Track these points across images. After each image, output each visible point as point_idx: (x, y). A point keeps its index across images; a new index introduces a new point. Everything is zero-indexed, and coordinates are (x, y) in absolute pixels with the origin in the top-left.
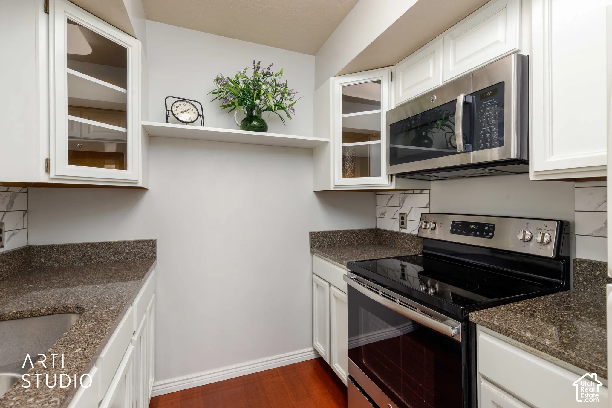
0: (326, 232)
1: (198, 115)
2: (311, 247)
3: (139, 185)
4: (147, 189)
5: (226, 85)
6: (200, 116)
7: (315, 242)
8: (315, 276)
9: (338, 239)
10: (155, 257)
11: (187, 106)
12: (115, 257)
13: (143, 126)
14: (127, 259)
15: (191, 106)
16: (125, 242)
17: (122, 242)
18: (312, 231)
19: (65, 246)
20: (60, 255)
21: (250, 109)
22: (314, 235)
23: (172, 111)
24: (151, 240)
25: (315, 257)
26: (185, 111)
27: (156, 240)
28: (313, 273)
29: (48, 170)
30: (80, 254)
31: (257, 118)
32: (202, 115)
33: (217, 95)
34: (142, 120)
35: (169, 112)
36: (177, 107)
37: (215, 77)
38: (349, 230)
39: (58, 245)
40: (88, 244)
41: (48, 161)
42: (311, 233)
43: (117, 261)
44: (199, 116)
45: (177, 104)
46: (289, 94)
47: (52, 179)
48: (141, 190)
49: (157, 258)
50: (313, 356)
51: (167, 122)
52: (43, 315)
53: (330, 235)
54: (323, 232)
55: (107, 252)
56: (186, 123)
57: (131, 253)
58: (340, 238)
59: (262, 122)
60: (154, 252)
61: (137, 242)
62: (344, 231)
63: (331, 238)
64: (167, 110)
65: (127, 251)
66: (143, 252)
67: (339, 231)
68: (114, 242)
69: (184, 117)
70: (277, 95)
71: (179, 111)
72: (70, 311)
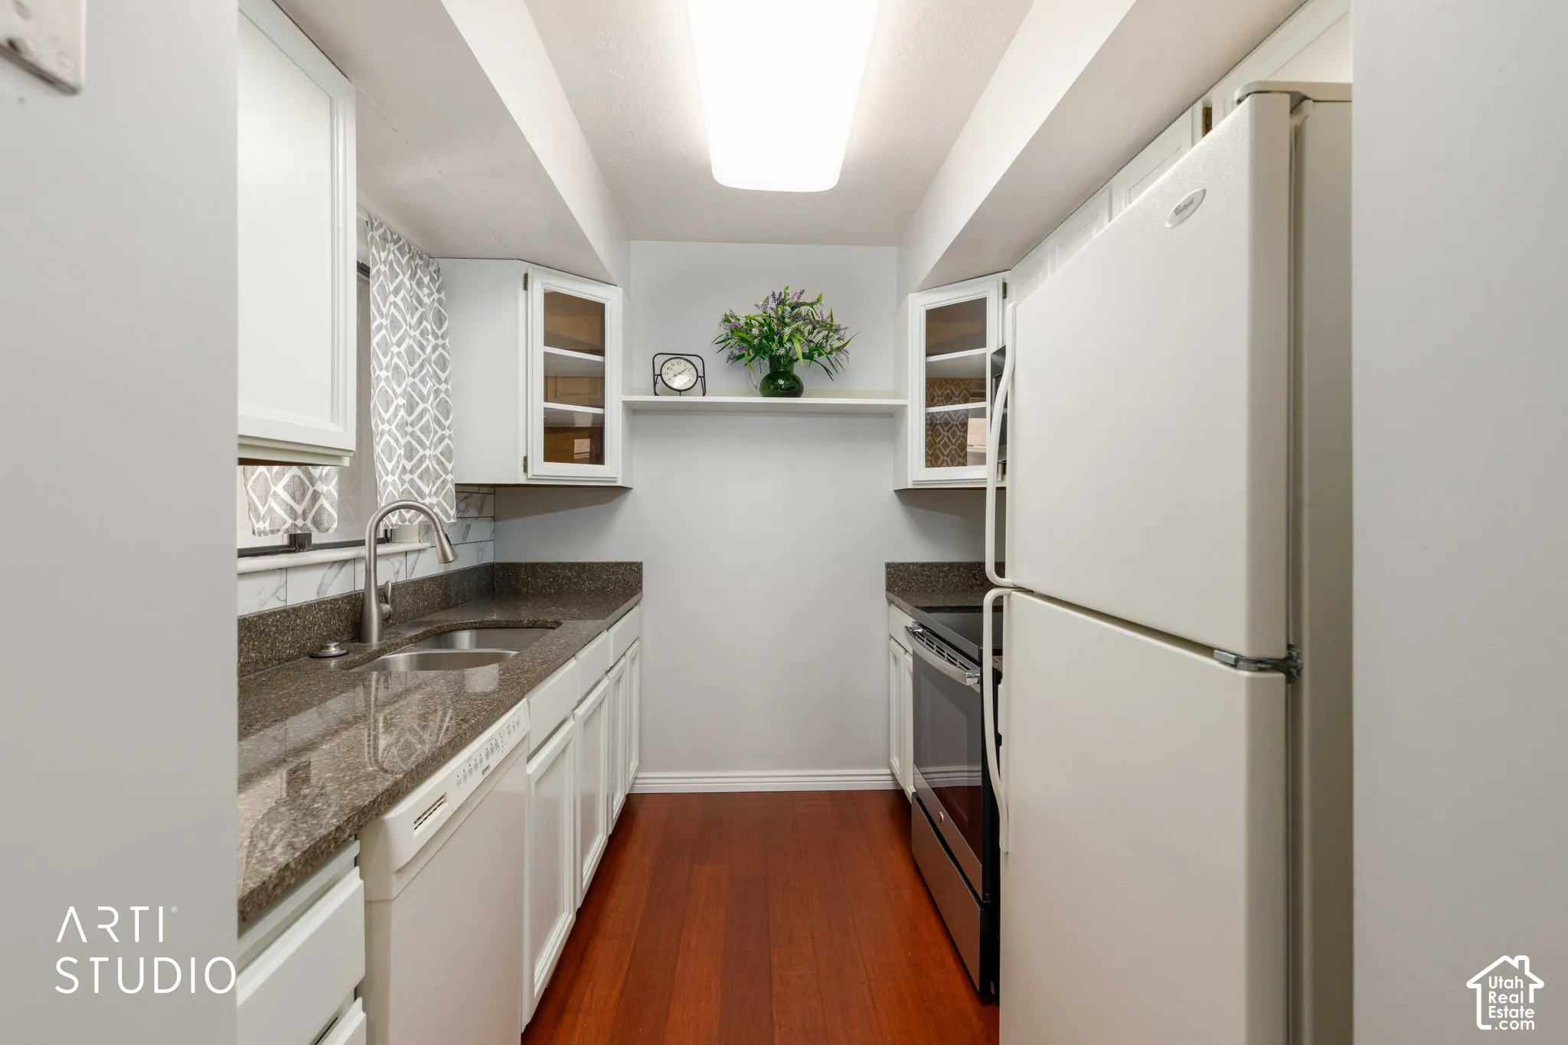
0: (917, 564)
1: (698, 377)
2: (888, 590)
3: (619, 483)
4: (631, 489)
5: (735, 329)
6: (701, 378)
7: (895, 580)
8: (892, 641)
9: (940, 577)
10: (641, 588)
11: (681, 365)
12: (590, 584)
13: (625, 403)
14: (604, 588)
15: (689, 365)
16: (603, 563)
17: (598, 563)
18: (889, 561)
19: (534, 565)
20: (529, 577)
21: (775, 361)
22: (893, 567)
23: (661, 375)
24: (635, 563)
25: (893, 609)
26: (679, 374)
27: (641, 564)
28: (891, 637)
29: (525, 470)
30: (550, 578)
31: (788, 375)
32: (704, 377)
33: (724, 344)
34: (623, 394)
35: (657, 376)
36: (668, 369)
37: (721, 318)
38: (965, 563)
39: (526, 564)
40: (559, 564)
41: (525, 459)
42: (888, 565)
43: (592, 591)
44: (699, 379)
45: (668, 364)
46: (837, 331)
47: (528, 479)
48: (622, 490)
49: (644, 589)
50: (889, 785)
51: (656, 394)
52: (525, 628)
53: (924, 571)
54: (909, 564)
55: (580, 577)
56: (680, 392)
57: (610, 579)
58: (946, 576)
59: (796, 379)
60: (640, 581)
61: (618, 565)
62: (953, 563)
63: (927, 576)
64: (654, 375)
65: (605, 577)
66: (625, 580)
67: (943, 564)
68: (589, 563)
69: (678, 383)
70: (818, 333)
71: (671, 373)
72: (549, 625)
